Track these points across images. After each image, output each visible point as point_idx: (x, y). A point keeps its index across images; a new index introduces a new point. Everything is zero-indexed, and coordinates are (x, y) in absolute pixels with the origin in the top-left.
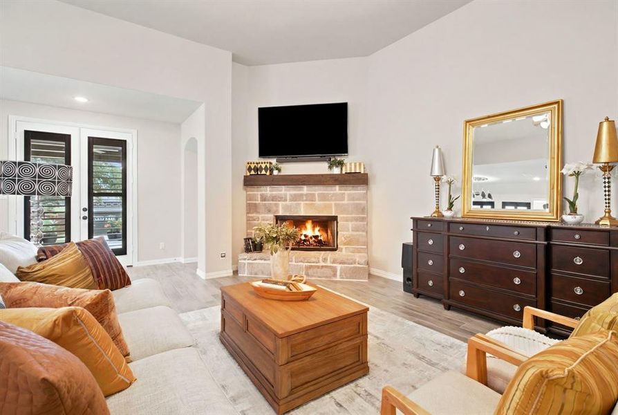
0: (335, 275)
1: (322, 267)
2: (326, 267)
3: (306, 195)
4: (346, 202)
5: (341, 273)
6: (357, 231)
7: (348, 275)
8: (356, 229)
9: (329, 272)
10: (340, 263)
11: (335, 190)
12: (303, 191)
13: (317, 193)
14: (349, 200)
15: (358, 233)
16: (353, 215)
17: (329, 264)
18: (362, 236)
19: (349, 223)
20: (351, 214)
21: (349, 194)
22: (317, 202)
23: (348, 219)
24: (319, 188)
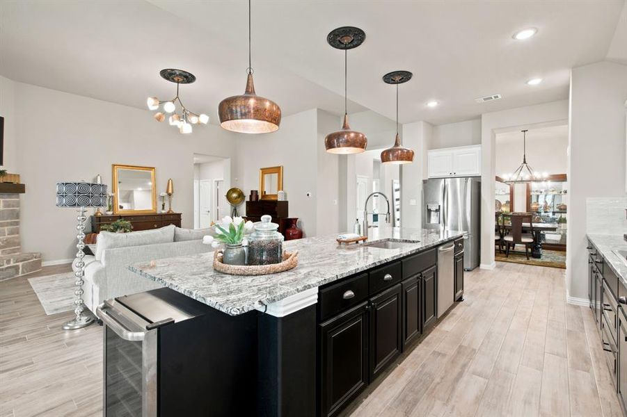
0: (17, 272)
1: (7, 268)
2: (10, 267)
4: (2, 209)
5: (22, 269)
6: (13, 234)
7: (28, 270)
8: (11, 233)
9: (11, 271)
10: (21, 261)
14: (4, 207)
15: (13, 236)
16: (8, 221)
17: (12, 264)
18: (17, 238)
19: (6, 228)
20: (7, 219)
21: (4, 201)
23: (4, 224)
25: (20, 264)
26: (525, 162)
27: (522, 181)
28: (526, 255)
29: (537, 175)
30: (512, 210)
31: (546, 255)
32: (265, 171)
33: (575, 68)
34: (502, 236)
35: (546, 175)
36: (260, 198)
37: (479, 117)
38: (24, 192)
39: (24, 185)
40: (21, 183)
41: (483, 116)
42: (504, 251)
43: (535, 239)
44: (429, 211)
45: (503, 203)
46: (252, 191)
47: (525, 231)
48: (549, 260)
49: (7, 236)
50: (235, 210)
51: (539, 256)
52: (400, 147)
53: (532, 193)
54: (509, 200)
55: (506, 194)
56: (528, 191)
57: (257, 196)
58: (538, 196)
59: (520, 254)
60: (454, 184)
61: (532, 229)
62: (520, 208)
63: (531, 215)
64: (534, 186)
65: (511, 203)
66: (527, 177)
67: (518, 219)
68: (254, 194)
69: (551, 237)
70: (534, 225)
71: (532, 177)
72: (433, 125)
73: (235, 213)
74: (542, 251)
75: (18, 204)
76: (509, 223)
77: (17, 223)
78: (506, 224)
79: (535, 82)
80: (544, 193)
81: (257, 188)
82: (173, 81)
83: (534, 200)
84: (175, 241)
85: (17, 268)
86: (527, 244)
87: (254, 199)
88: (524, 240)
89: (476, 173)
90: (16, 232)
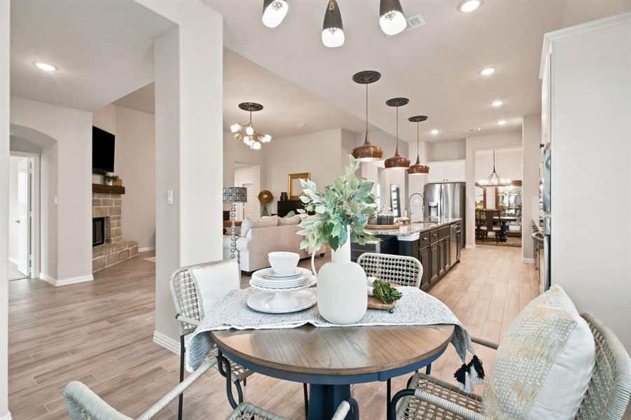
0: (129, 255)
2: (126, 251)
4: (113, 206)
7: (133, 253)
13: (101, 199)
14: (115, 205)
17: (127, 248)
18: (119, 229)
20: (116, 215)
22: (101, 207)
23: (114, 219)
24: (102, 195)
25: (130, 248)
26: (494, 172)
27: (493, 186)
28: (497, 240)
29: (503, 181)
30: (485, 206)
31: (510, 241)
32: (294, 176)
33: (525, 117)
34: (479, 227)
35: (509, 181)
36: (289, 199)
37: (464, 140)
38: (124, 193)
39: (124, 188)
40: (123, 186)
41: (467, 140)
42: (481, 237)
43: (502, 228)
44: (430, 207)
45: (478, 202)
46: (282, 193)
47: (495, 223)
48: (512, 243)
49: (116, 228)
50: (265, 208)
51: (505, 241)
52: (421, 164)
53: (499, 195)
54: (483, 200)
55: (480, 195)
56: (497, 193)
57: (287, 197)
58: (503, 197)
59: (492, 239)
60: (446, 188)
61: (500, 220)
62: (491, 206)
63: (499, 210)
64: (501, 189)
65: (484, 202)
66: (496, 182)
67: (490, 213)
68: (284, 195)
69: (513, 228)
70: (501, 218)
71: (499, 182)
72: (431, 145)
73: (265, 212)
74: (507, 238)
75: (120, 203)
76: (484, 217)
77: (119, 218)
78: (482, 218)
79: (502, 123)
80: (508, 195)
81: (286, 190)
82: (247, 110)
83: (501, 200)
84: (278, 225)
85: (129, 252)
86: (497, 232)
87: (284, 199)
88: (494, 229)
89: (462, 179)
90: (119, 225)
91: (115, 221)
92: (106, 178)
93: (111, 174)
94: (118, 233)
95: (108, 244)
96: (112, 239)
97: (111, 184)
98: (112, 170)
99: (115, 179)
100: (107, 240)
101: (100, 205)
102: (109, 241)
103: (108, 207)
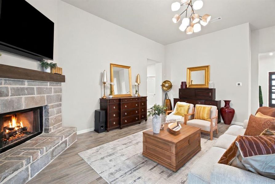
0: (66, 145)
1: (61, 144)
2: (63, 143)
3: (27, 89)
4: (53, 94)
5: (69, 142)
8: (58, 113)
10: (68, 136)
11: (47, 85)
12: (25, 85)
13: (35, 87)
14: (54, 93)
16: (56, 103)
17: (64, 140)
18: (60, 116)
19: (54, 109)
20: (55, 103)
21: (54, 88)
22: (36, 95)
23: (53, 107)
24: (37, 83)
25: (67, 138)
32: (192, 69)
36: (188, 86)
38: (64, 81)
39: (64, 76)
40: (63, 74)
46: (182, 82)
49: (56, 115)
57: (186, 86)
68: (184, 84)
75: (60, 91)
77: (60, 105)
85: (65, 142)
87: (184, 87)
90: (59, 111)
91: (55, 110)
92: (44, 65)
93: (49, 61)
94: (59, 120)
95: (46, 134)
96: (51, 127)
97: (48, 70)
98: (51, 57)
99: (53, 66)
100: (45, 129)
101: (33, 94)
102: (47, 130)
103: (45, 95)
